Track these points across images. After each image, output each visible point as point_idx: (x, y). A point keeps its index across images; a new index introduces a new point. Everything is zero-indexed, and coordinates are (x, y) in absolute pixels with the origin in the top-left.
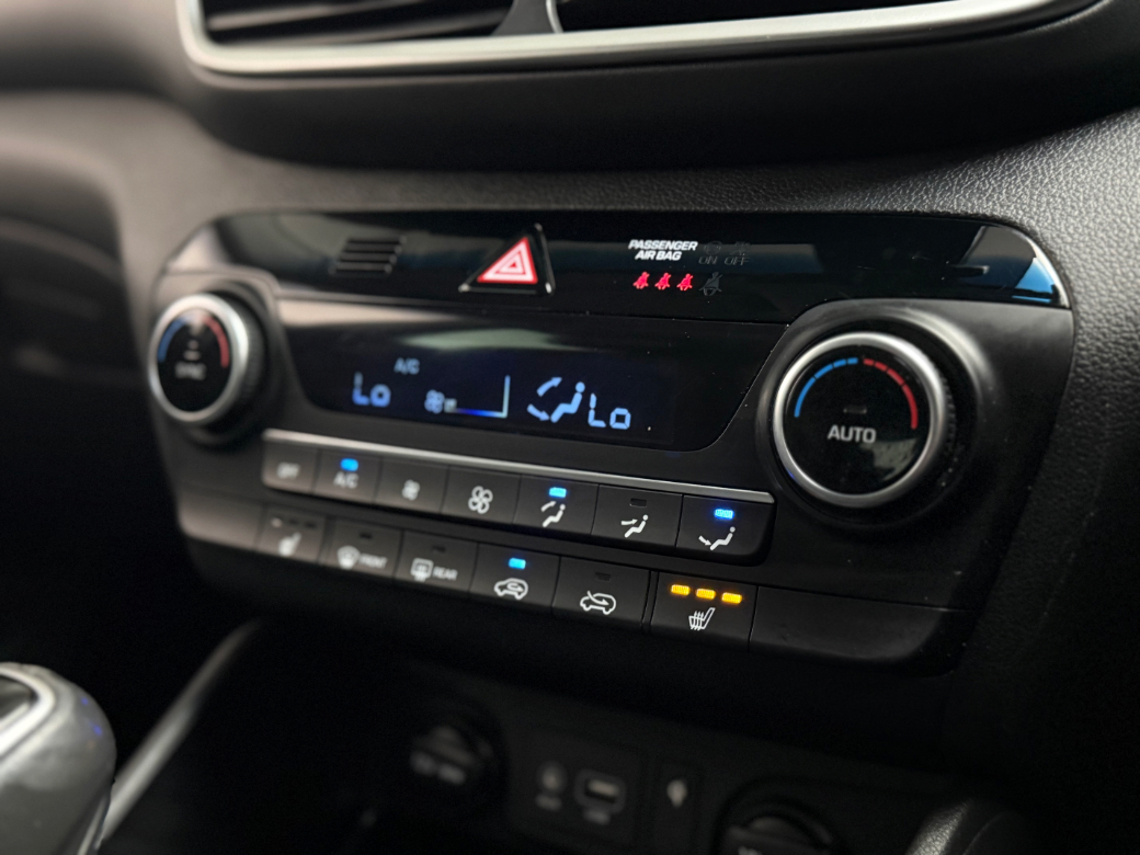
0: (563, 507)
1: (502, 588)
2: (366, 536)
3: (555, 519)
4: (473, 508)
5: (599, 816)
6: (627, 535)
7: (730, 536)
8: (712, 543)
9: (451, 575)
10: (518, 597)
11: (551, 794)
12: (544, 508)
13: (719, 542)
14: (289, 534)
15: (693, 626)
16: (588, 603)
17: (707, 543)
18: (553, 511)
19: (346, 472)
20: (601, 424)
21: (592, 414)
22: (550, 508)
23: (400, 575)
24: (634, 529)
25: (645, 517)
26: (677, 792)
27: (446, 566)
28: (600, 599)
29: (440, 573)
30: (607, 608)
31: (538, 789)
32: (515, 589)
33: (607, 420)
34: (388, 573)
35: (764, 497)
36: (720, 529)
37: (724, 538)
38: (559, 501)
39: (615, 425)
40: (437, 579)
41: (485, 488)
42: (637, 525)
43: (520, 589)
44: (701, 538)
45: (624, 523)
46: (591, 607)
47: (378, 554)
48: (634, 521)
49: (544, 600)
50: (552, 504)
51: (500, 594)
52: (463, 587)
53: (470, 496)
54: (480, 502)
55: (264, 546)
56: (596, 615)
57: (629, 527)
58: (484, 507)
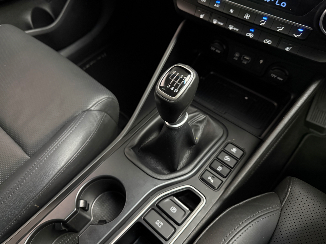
0: (265, 22)
1: (248, 35)
2: (219, 18)
3: (263, 24)
4: (245, 18)
5: (245, 63)
6: (278, 30)
7: (300, 35)
8: (296, 35)
9: (237, 30)
10: (251, 37)
11: (236, 57)
12: (261, 21)
13: (298, 36)
14: (203, 14)
15: (286, 50)
16: (266, 41)
17: (295, 35)
18: (263, 22)
19: (217, 4)
20: (279, 5)
21: (277, 2)
22: (262, 21)
23: (226, 27)
24: (280, 29)
25: (283, 28)
26: (261, 62)
27: (237, 28)
28: (268, 41)
29: (235, 29)
30: (270, 43)
31: (234, 56)
32: (251, 35)
33: (280, 4)
34: (224, 27)
35: (311, 28)
36: (299, 33)
37: (299, 35)
38: (265, 20)
39: (281, 5)
40: (234, 30)
41: (249, 14)
42: (281, 29)
43: (251, 36)
44: (294, 34)
45: (278, 28)
46: (266, 42)
47: (222, 22)
48: (280, 28)
49: (256, 39)
50: (263, 21)
51: (247, 36)
52: (240, 33)
53: (245, 15)
54: (247, 17)
55: (196, 15)
56: (267, 44)
57: (279, 29)
58: (248, 18)
